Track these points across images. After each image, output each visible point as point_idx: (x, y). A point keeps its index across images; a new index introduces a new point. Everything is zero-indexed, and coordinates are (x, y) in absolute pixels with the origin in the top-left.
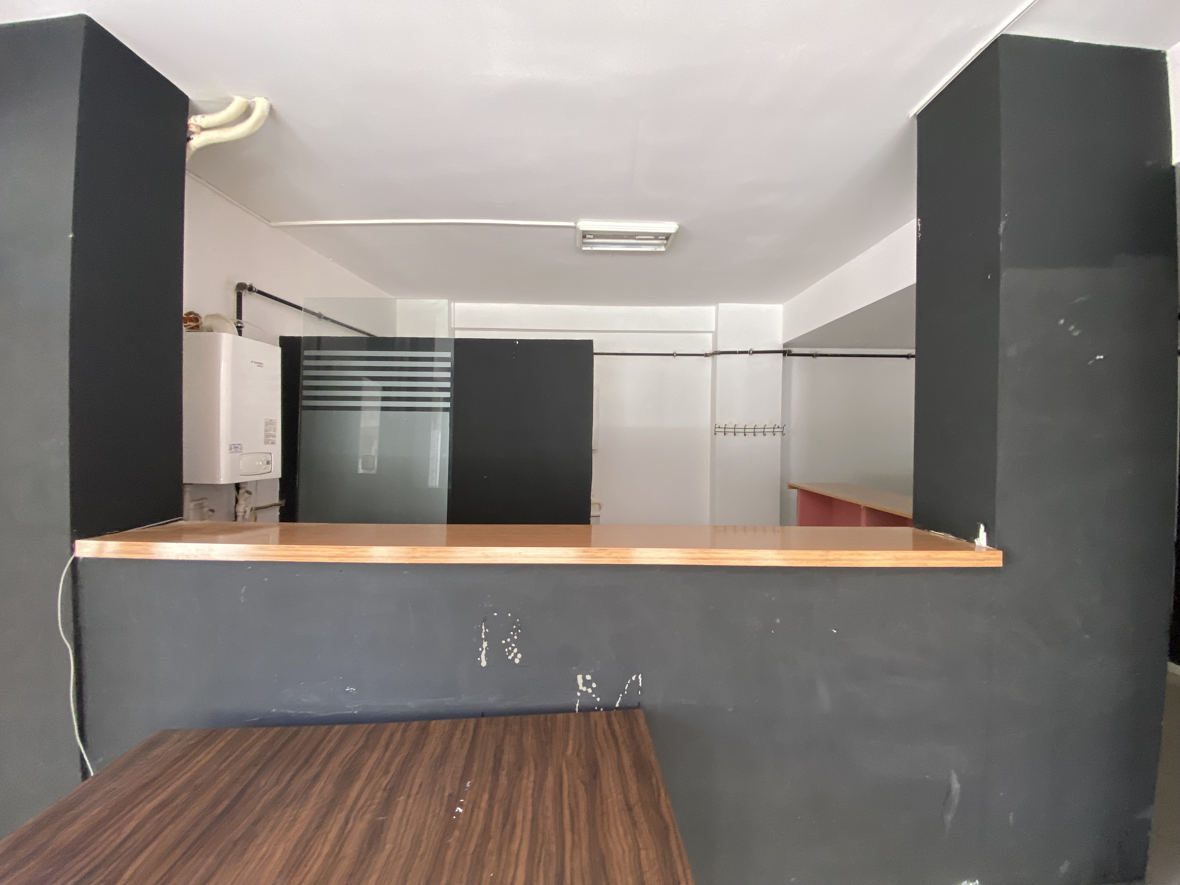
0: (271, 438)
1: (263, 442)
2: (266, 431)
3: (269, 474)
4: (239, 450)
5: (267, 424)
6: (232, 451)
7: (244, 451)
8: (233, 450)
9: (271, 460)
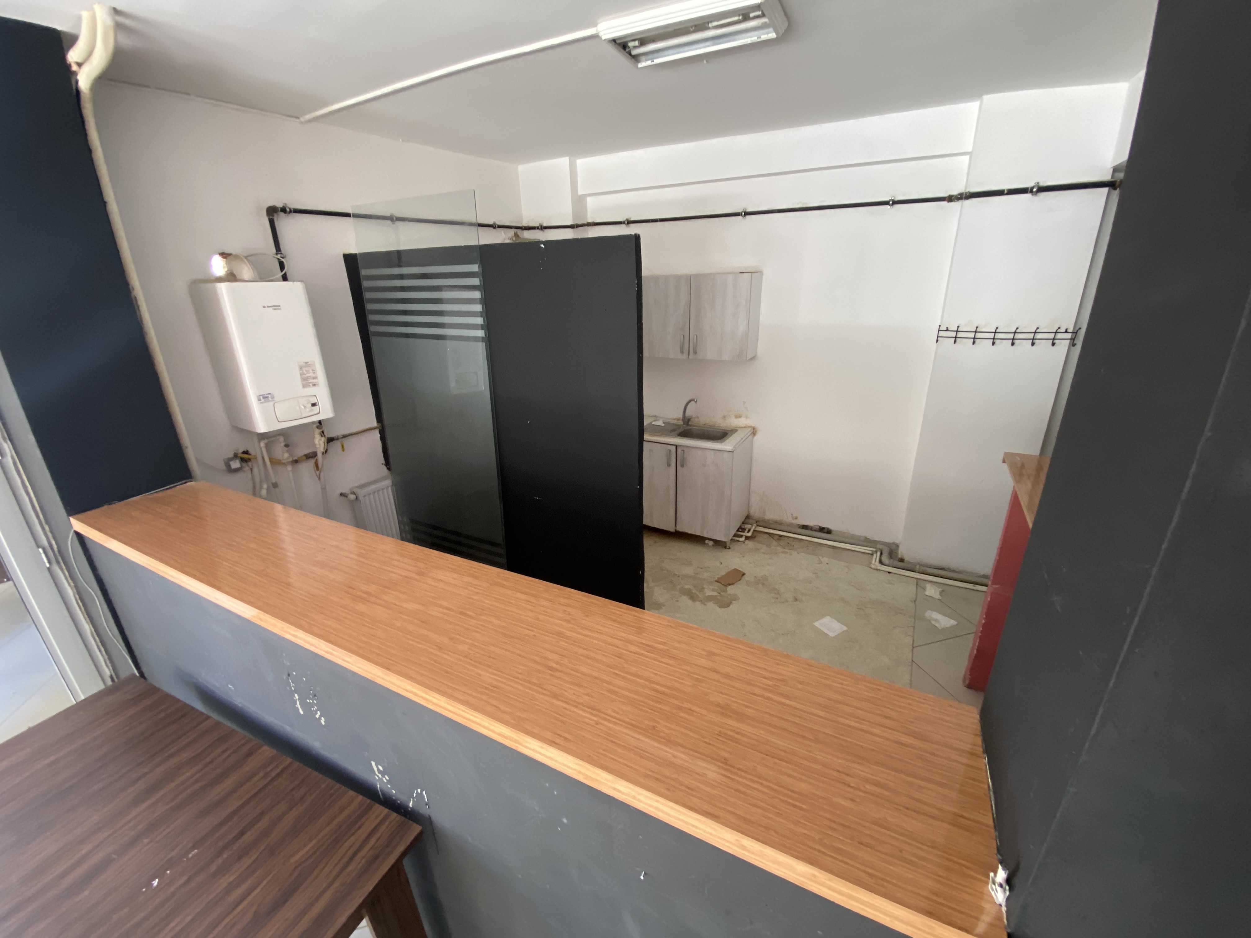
0: (311, 381)
1: (301, 386)
2: (302, 374)
3: (317, 415)
4: (270, 399)
5: (301, 368)
6: (261, 402)
7: (276, 399)
8: (263, 400)
9: (317, 402)
